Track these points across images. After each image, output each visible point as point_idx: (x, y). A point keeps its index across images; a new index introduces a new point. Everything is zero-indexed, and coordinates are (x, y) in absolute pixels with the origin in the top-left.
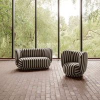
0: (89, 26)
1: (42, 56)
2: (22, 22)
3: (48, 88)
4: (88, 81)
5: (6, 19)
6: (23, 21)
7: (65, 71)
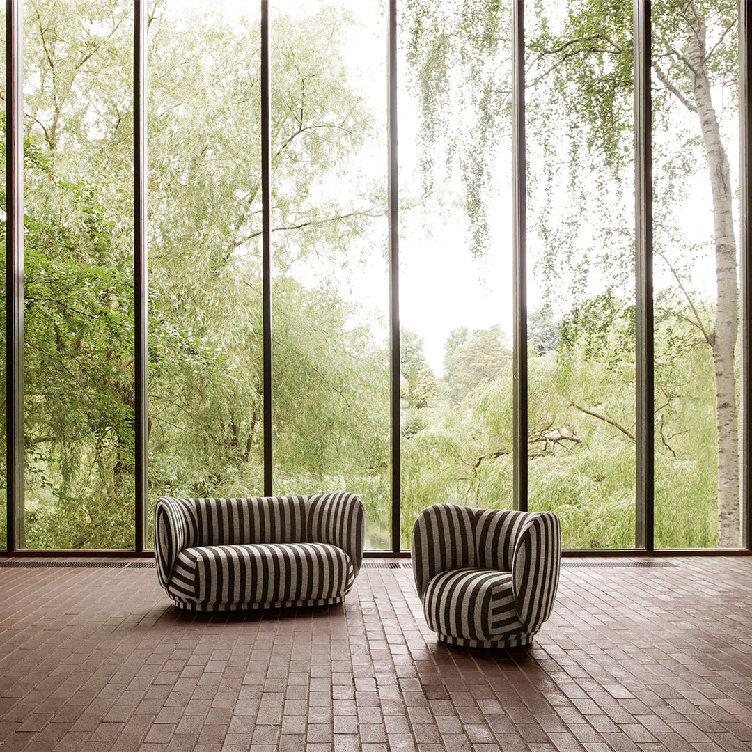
0: (562, 382)
1: (306, 538)
2: (189, 359)
3: (344, 707)
4: (562, 668)
5: (96, 340)
6: (191, 351)
7: (433, 618)
